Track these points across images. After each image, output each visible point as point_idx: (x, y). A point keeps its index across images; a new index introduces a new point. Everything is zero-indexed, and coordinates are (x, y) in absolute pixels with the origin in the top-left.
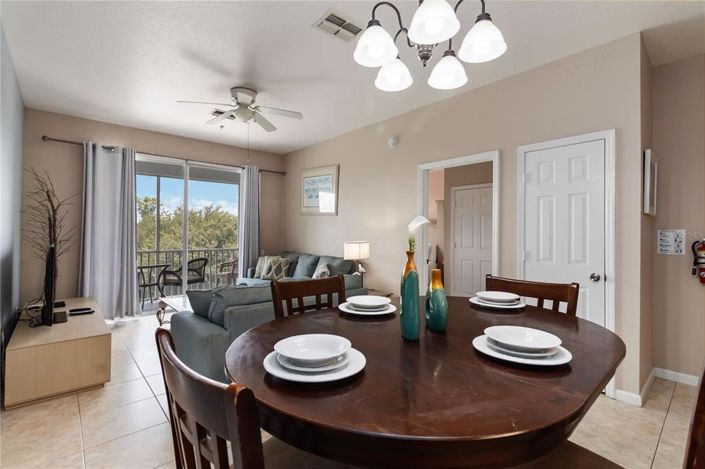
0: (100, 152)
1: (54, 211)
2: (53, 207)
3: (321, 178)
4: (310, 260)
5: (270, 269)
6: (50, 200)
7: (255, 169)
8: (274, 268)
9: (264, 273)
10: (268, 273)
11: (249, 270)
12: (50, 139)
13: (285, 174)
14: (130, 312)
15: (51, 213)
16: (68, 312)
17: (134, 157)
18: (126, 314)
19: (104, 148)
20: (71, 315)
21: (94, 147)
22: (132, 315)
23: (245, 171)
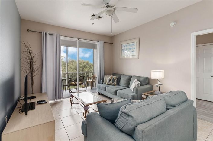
0: (48, 36)
1: (32, 59)
2: (31, 57)
3: (130, 44)
4: (127, 77)
5: (110, 81)
6: (30, 54)
7: (103, 42)
8: (111, 80)
9: (107, 82)
10: (109, 82)
11: (101, 81)
12: (30, 31)
13: (112, 44)
14: (59, 97)
15: (31, 59)
16: (36, 102)
17: (60, 38)
18: (58, 98)
19: (49, 34)
20: (37, 104)
21: (46, 34)
22: (60, 99)
23: (99, 43)
